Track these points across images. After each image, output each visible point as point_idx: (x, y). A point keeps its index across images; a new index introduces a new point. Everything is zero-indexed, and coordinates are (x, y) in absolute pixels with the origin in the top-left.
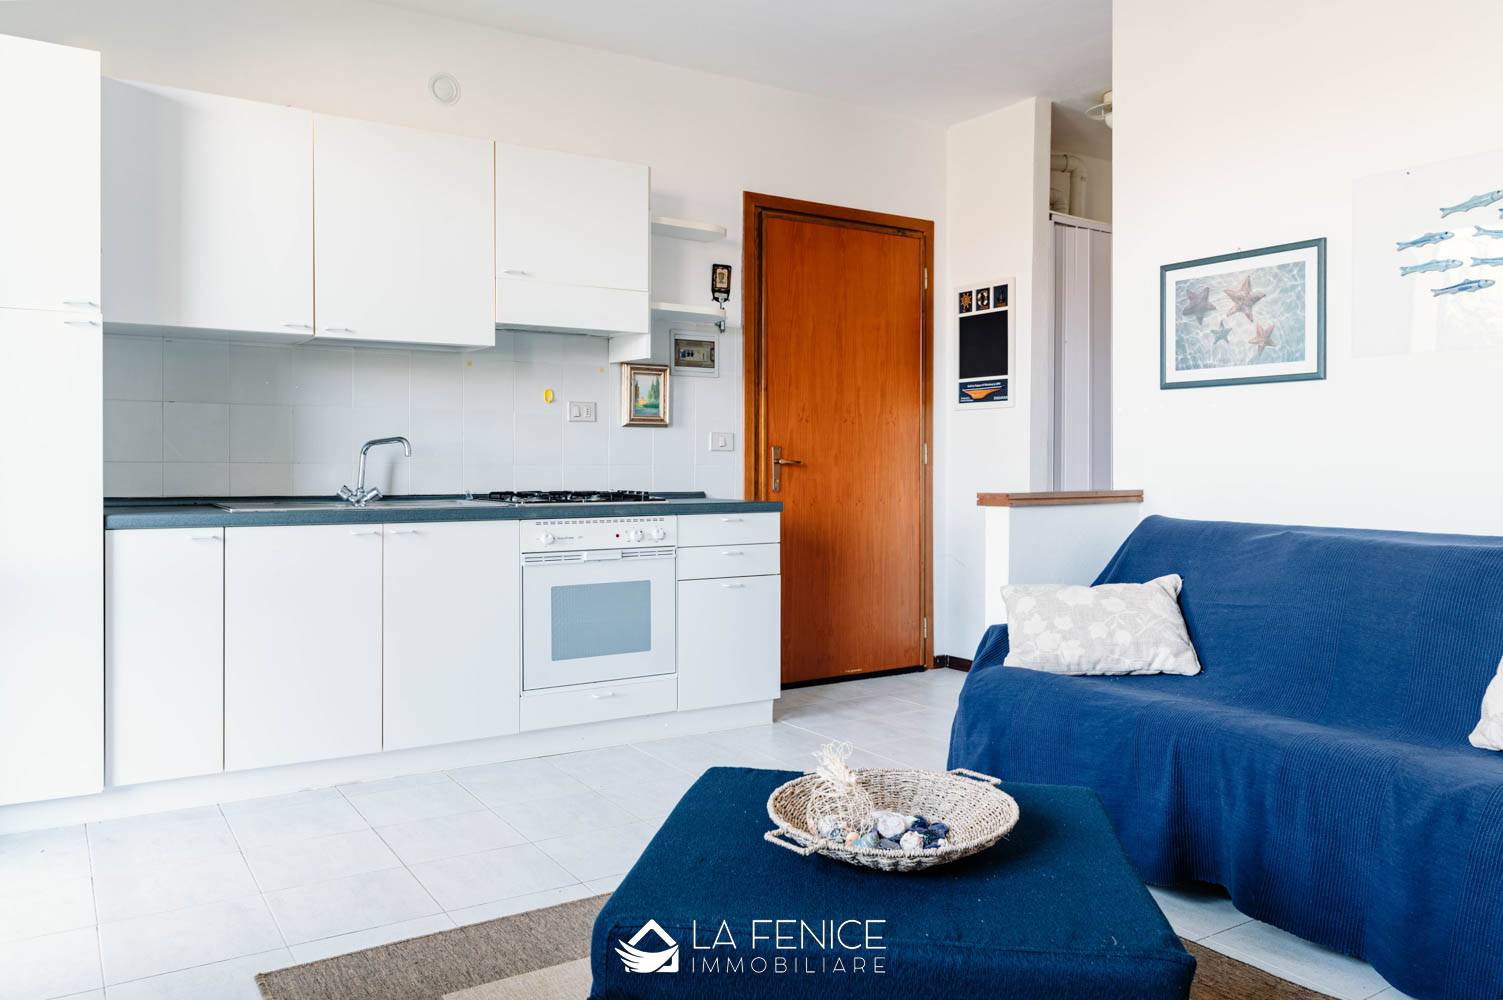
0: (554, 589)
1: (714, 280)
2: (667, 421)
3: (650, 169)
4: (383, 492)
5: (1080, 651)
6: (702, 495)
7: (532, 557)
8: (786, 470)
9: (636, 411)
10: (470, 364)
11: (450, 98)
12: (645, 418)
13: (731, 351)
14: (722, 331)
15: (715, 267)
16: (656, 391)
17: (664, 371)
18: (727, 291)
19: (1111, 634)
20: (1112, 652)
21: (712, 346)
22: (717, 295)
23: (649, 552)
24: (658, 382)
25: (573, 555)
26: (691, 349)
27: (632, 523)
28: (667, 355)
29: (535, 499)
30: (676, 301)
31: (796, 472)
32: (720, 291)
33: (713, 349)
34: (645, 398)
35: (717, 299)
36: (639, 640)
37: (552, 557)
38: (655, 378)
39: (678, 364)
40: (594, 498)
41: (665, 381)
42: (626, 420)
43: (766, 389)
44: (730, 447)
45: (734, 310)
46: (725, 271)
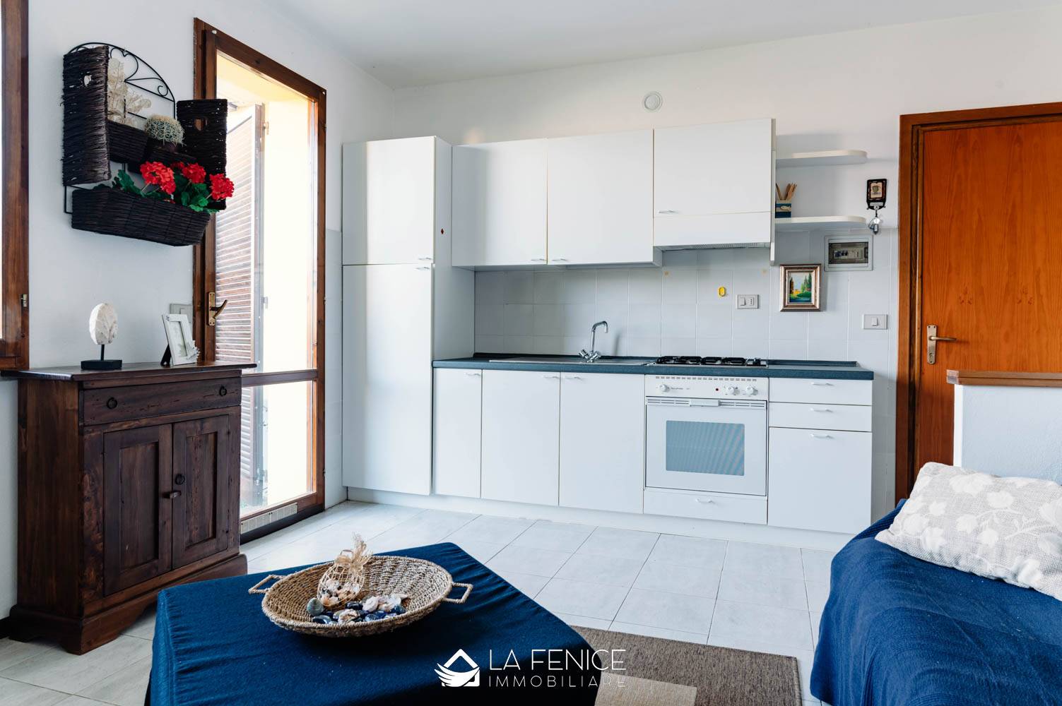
0: (668, 422)
1: (868, 193)
2: (818, 307)
3: (773, 121)
4: (610, 353)
6: (853, 364)
7: (651, 399)
8: (945, 345)
9: (791, 300)
10: (667, 274)
11: (657, 106)
12: (797, 302)
13: (887, 251)
14: (876, 233)
15: (870, 182)
16: (809, 283)
17: (816, 268)
18: (883, 200)
21: (865, 246)
22: (872, 204)
23: (743, 403)
24: (810, 277)
25: (681, 401)
26: (845, 249)
27: (730, 382)
28: (822, 255)
29: (673, 362)
30: (832, 214)
31: (955, 348)
32: (875, 200)
33: (866, 248)
34: (798, 288)
35: (872, 208)
36: (734, 466)
37: (668, 401)
38: (808, 274)
39: (832, 261)
40: (719, 362)
41: (815, 276)
42: (781, 307)
43: (922, 277)
44: (883, 324)
45: (890, 214)
46: (880, 184)
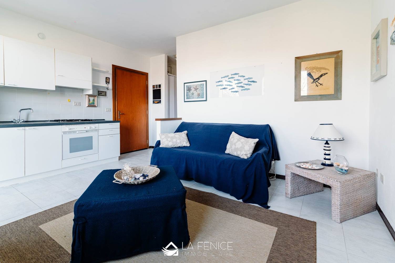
0: (70, 139)
1: (106, 80)
2: (96, 106)
3: (92, 58)
4: (25, 120)
5: (172, 144)
6: (104, 120)
7: (65, 133)
8: (121, 115)
9: (89, 104)
10: (49, 93)
11: (43, 38)
12: (91, 105)
13: (110, 94)
14: (108, 90)
15: (106, 78)
16: (94, 100)
17: (96, 97)
18: (109, 82)
19: (177, 141)
20: (177, 143)
21: (106, 92)
22: (107, 83)
23: (92, 131)
24: (94, 99)
25: (74, 132)
26: (102, 93)
27: (88, 125)
28: (96, 93)
29: (65, 121)
30: (98, 83)
31: (123, 115)
32: (107, 82)
33: (106, 93)
34: (91, 101)
35: (107, 84)
36: (91, 148)
37: (69, 132)
38: (94, 98)
39: (98, 95)
40: (80, 121)
41: (96, 98)
42: (87, 106)
43: (117, 100)
44: (110, 111)
45: (110, 86)
46: (108, 79)
